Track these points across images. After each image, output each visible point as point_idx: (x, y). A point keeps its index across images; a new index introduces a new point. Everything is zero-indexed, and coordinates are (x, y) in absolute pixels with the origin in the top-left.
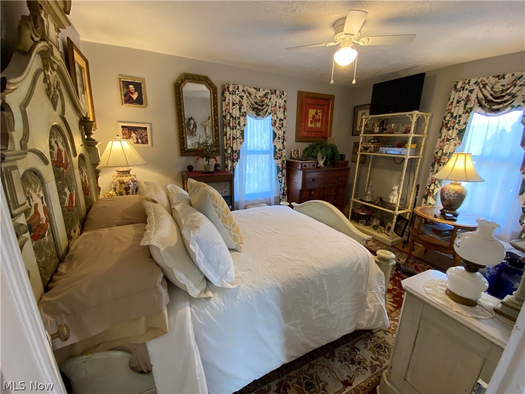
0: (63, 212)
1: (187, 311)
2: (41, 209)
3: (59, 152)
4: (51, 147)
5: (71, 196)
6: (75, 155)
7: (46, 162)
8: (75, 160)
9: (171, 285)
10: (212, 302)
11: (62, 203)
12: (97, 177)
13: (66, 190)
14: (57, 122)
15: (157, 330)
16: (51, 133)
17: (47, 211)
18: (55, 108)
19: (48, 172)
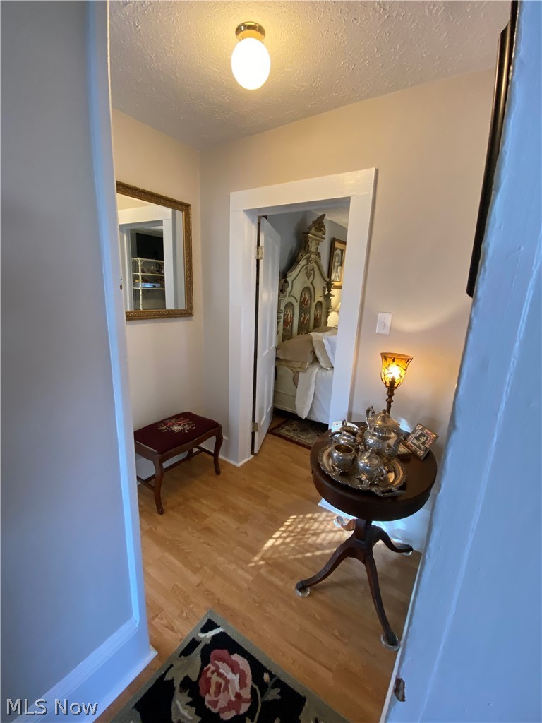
0: (299, 324)
1: (317, 369)
2: (289, 316)
3: (305, 298)
4: (301, 295)
5: (304, 318)
6: (315, 301)
7: (297, 301)
8: (314, 304)
9: (316, 360)
10: (328, 372)
11: (299, 319)
12: (327, 316)
13: (303, 315)
14: (309, 285)
15: (304, 371)
16: (303, 290)
17: (292, 318)
18: (308, 279)
19: (297, 306)
